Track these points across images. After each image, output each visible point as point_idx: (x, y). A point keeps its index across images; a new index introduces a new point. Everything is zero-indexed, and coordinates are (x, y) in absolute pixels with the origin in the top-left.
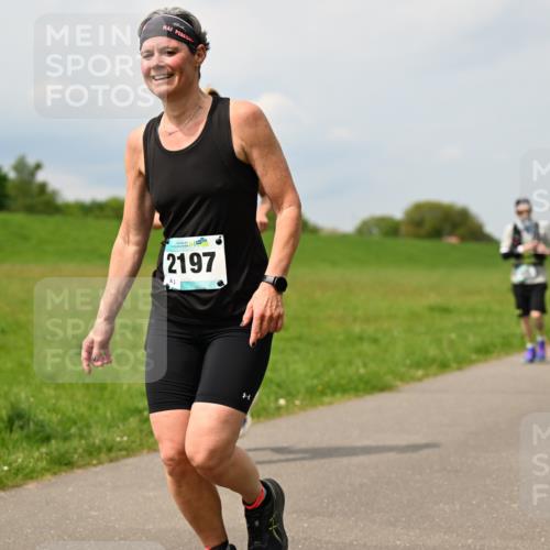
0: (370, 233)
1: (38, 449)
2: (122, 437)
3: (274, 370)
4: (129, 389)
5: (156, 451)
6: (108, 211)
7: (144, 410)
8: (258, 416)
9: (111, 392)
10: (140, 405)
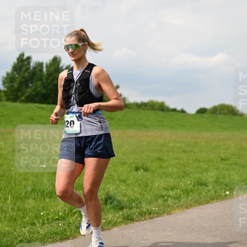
2: (155, 208)
3: (224, 178)
4: (158, 186)
5: (170, 214)
6: (148, 107)
7: (165, 196)
8: (217, 199)
9: (150, 187)
10: (164, 194)
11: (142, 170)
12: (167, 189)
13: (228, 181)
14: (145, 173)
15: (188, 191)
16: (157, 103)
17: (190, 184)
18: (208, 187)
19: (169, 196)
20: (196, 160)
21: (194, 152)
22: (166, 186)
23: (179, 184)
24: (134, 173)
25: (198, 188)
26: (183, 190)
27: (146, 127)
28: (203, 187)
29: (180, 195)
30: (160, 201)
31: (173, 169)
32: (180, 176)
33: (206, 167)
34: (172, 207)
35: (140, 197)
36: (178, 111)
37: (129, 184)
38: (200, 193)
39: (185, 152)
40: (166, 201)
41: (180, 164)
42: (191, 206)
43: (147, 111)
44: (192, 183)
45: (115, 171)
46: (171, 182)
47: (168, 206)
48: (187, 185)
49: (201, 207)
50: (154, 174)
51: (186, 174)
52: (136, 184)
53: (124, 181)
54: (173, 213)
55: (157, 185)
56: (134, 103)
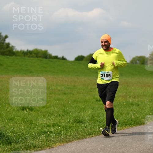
0: (136, 63)
1: (7, 147)
2: (39, 142)
3: (98, 116)
4: (42, 124)
5: (52, 148)
6: (33, 54)
7: (48, 132)
8: (92, 134)
9: (35, 125)
10: (46, 130)
11: (27, 110)
12: (49, 126)
13: (102, 119)
14: (30, 112)
15: (67, 127)
16: (41, 50)
17: (69, 121)
18: (84, 124)
19: (51, 132)
20: (75, 101)
21: (73, 94)
22: (48, 124)
23: (60, 122)
24: (21, 112)
25: (76, 125)
26: (63, 127)
27: (31, 72)
28: (80, 124)
29: (61, 131)
30: (43, 136)
31: (55, 109)
32: (61, 115)
33: (83, 107)
34: (54, 141)
35: (25, 133)
36: (59, 59)
37: (16, 122)
38: (78, 130)
39: (65, 94)
40: (48, 136)
41: (61, 104)
42: (70, 141)
43: (32, 58)
44: (71, 121)
45: (4, 111)
46: (53, 119)
47: (50, 141)
48: (67, 123)
49: (79, 141)
50: (38, 113)
51: (65, 113)
52: (23, 121)
53: (12, 119)
54: (54, 147)
55: (40, 123)
56: (21, 51)
